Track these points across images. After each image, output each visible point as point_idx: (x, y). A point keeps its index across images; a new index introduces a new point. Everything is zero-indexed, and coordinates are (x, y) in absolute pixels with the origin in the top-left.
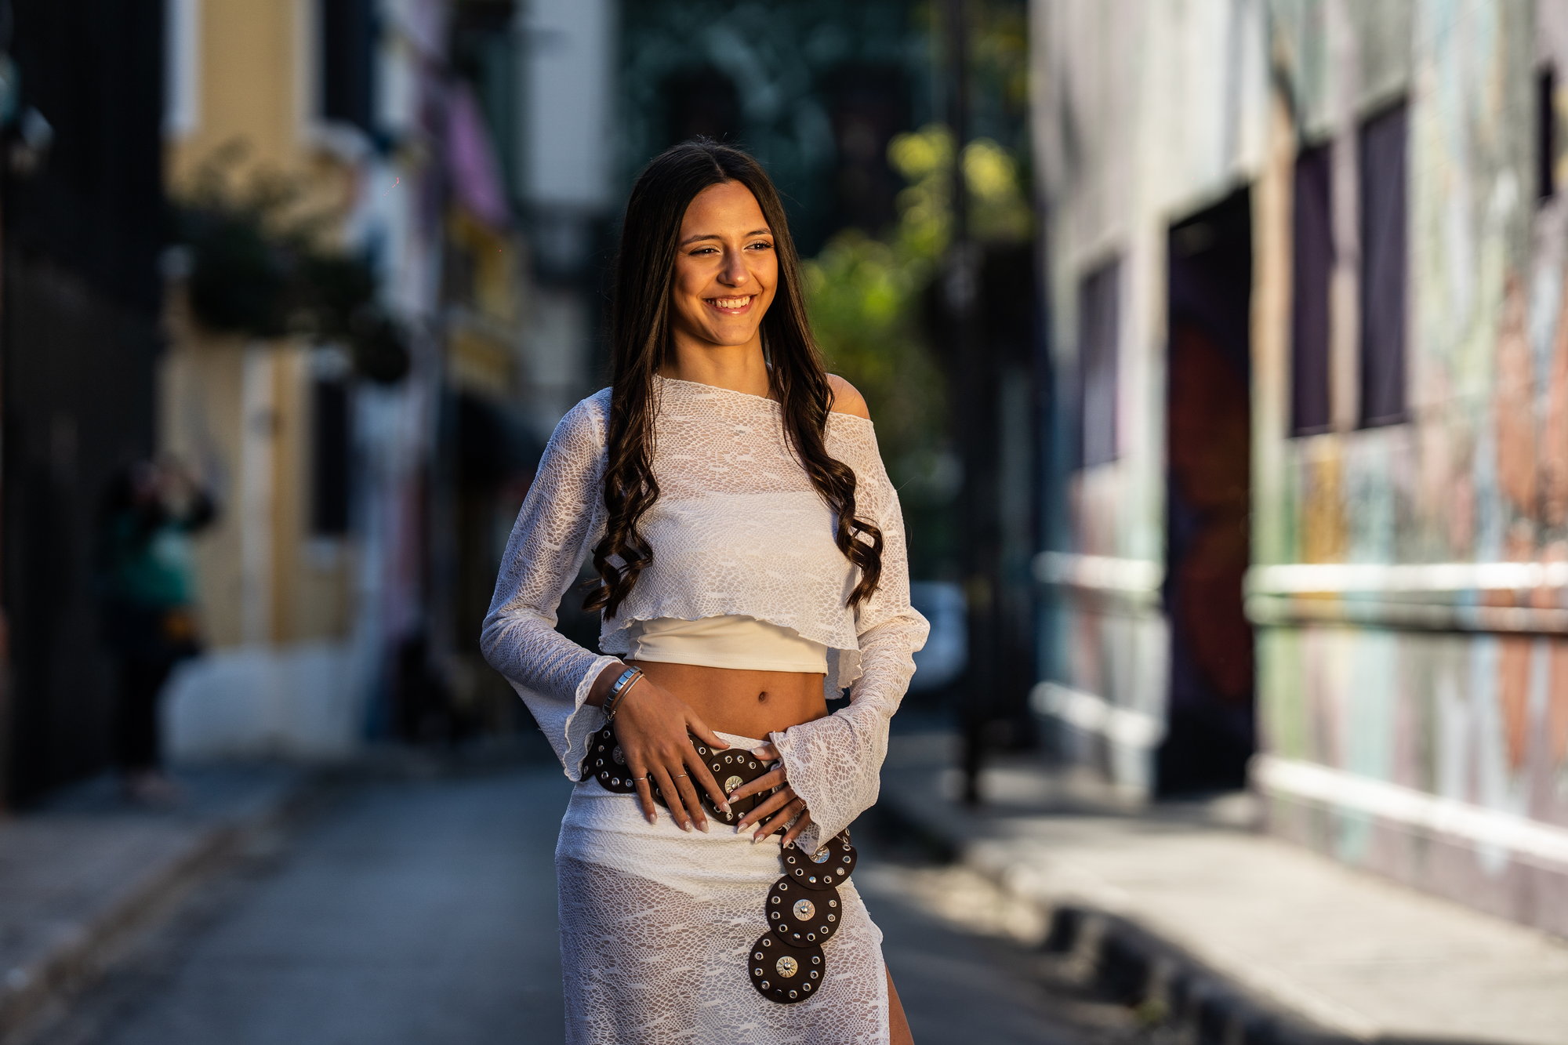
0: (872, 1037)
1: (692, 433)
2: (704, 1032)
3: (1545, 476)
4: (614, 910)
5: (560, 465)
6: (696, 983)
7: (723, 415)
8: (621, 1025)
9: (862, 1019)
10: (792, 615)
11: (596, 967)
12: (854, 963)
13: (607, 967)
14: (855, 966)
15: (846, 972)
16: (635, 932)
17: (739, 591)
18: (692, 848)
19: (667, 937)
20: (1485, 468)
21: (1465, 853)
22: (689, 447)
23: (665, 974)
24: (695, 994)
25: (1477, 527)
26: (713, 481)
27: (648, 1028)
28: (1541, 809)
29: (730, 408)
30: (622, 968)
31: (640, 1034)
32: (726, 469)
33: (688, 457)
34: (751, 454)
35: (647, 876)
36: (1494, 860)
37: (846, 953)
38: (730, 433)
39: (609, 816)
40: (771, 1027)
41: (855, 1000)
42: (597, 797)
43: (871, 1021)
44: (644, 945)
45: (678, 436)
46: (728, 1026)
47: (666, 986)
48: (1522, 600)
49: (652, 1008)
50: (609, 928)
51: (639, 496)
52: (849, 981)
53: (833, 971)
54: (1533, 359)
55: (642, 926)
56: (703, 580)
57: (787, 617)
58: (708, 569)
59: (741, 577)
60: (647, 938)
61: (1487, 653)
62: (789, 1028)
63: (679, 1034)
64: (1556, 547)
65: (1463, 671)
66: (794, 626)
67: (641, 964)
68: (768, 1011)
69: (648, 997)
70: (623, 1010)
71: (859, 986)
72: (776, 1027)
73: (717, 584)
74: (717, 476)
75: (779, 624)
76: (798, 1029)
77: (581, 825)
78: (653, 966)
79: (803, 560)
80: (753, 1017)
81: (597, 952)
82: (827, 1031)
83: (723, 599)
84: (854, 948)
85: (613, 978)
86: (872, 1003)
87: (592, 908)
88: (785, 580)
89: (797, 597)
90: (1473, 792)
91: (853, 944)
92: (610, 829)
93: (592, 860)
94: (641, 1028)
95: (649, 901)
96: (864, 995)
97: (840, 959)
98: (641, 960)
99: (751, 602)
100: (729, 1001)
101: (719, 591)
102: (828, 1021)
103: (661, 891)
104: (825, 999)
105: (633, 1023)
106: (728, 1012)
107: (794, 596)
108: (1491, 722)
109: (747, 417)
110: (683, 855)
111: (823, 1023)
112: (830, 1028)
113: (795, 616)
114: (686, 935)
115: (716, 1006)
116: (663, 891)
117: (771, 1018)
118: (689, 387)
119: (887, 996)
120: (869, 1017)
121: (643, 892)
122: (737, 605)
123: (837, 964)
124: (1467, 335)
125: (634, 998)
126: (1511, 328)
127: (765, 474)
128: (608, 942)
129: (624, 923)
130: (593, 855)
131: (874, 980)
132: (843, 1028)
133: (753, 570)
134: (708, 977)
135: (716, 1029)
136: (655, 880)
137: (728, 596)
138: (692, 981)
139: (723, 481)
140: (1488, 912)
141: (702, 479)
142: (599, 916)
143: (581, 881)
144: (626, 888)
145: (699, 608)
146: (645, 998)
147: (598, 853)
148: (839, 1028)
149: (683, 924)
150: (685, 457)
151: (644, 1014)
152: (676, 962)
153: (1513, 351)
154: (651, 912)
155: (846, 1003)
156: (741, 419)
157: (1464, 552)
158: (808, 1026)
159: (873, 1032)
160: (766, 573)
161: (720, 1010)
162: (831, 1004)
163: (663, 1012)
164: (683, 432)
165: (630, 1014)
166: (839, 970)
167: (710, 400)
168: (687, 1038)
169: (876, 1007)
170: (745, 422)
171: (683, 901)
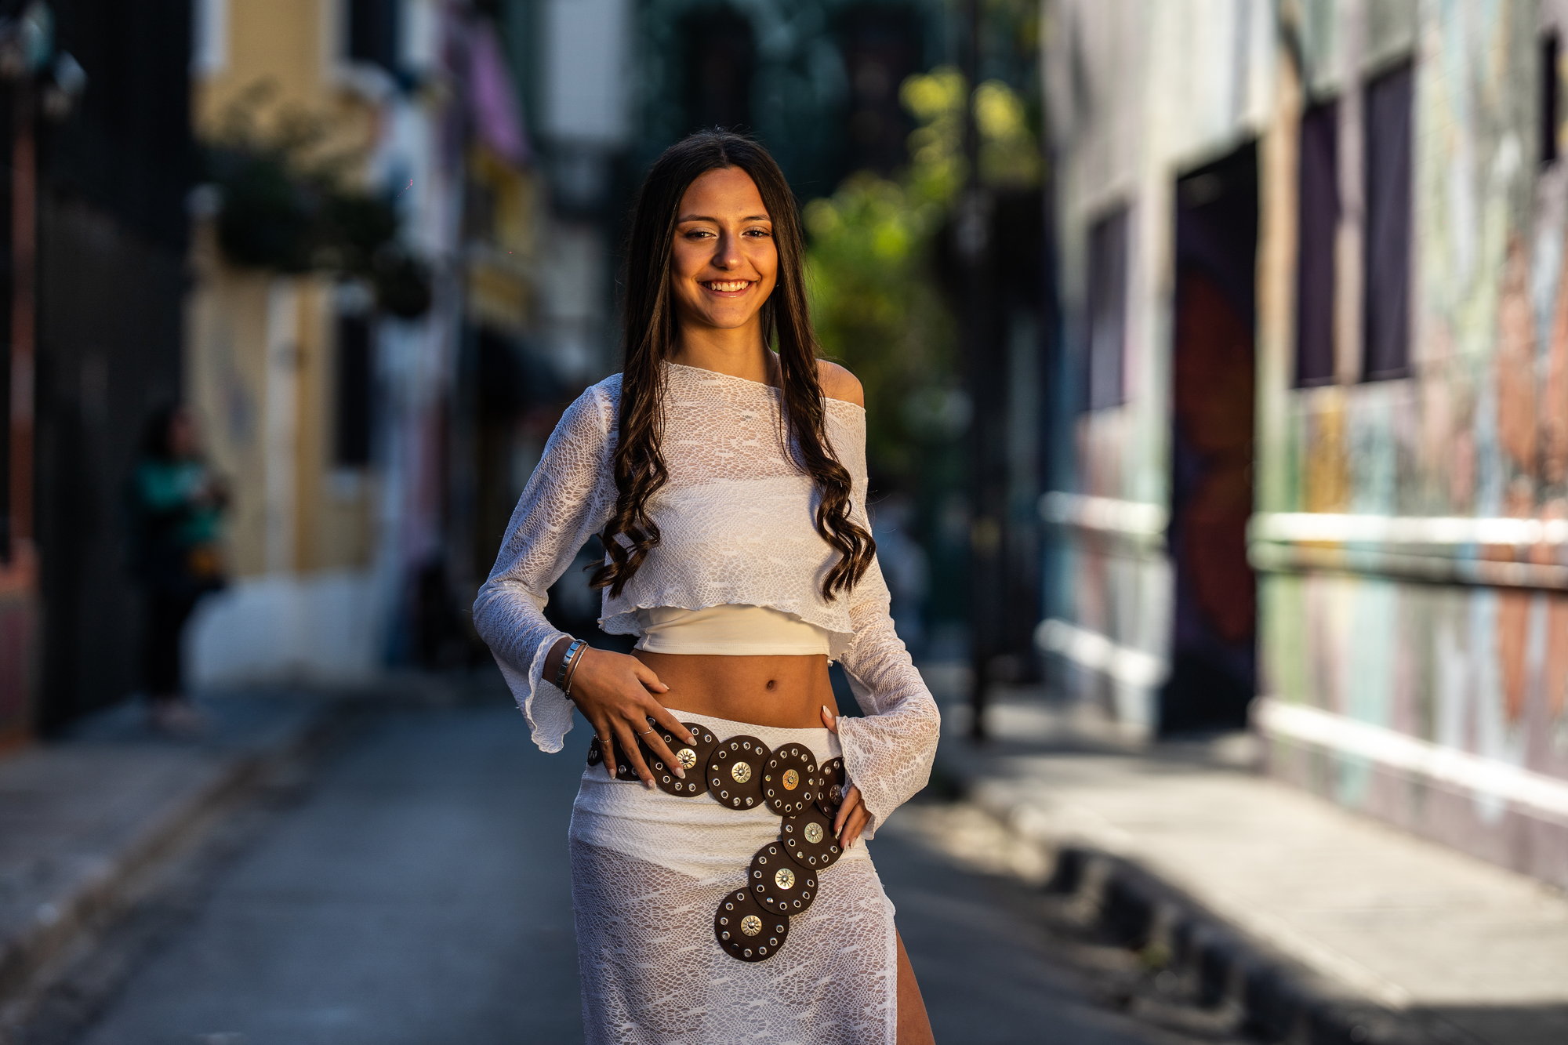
0: (879, 1007)
1: (699, 418)
2: (714, 1010)
3: (1545, 435)
4: (621, 892)
5: (565, 449)
6: (704, 962)
7: (730, 401)
8: (631, 1003)
9: (869, 990)
10: (794, 601)
11: (606, 947)
12: (861, 935)
13: (616, 947)
14: (862, 938)
15: (853, 944)
16: (641, 914)
17: (741, 580)
18: (698, 832)
19: (673, 918)
20: (1485, 424)
21: (1463, 801)
22: (696, 432)
23: (672, 954)
24: (703, 972)
25: (1477, 482)
26: (718, 468)
27: (657, 1005)
28: (1538, 760)
29: (735, 395)
30: (629, 949)
31: (650, 1012)
32: (732, 455)
33: (695, 443)
34: (756, 439)
35: (653, 861)
36: (1491, 808)
37: (853, 926)
38: (736, 418)
39: (616, 802)
40: (781, 1004)
41: (861, 972)
42: (605, 783)
43: (878, 992)
44: (650, 926)
45: (685, 421)
46: (738, 1003)
47: (673, 965)
48: (1522, 555)
49: (659, 987)
50: (616, 910)
51: (648, 477)
52: (855, 953)
53: (840, 944)
54: (1534, 319)
55: (647, 908)
56: (705, 571)
57: (790, 602)
58: (709, 559)
59: (742, 566)
60: (652, 920)
61: (1486, 607)
62: (799, 1004)
63: (690, 1013)
64: (1555, 505)
65: (1463, 625)
66: (797, 611)
67: (647, 945)
68: (777, 988)
69: (656, 975)
70: (632, 989)
71: (866, 957)
72: (786, 1003)
73: (718, 573)
74: (723, 462)
75: (784, 611)
76: (807, 1004)
77: (589, 809)
78: (659, 946)
79: (805, 545)
80: (763, 994)
81: (606, 933)
82: (836, 1003)
83: (725, 589)
84: (861, 920)
85: (621, 958)
86: (879, 974)
87: (600, 890)
88: (787, 565)
89: (800, 582)
90: (1471, 742)
91: (861, 916)
92: (617, 815)
93: (600, 844)
94: (650, 1006)
95: (655, 884)
96: (871, 966)
97: (847, 932)
98: (648, 941)
99: (752, 590)
100: (738, 979)
101: (720, 581)
102: (837, 994)
103: (666, 875)
104: (833, 973)
105: (642, 1001)
106: (737, 989)
107: (796, 581)
108: (1489, 674)
109: (754, 403)
110: (688, 839)
111: (832, 996)
112: (839, 1001)
113: (798, 601)
114: (692, 916)
115: (725, 984)
116: (668, 875)
117: (781, 994)
118: (696, 373)
119: (895, 965)
120: (876, 988)
121: (649, 876)
122: (739, 594)
123: (844, 938)
124: (1469, 294)
125: (641, 977)
126: (1513, 288)
127: (770, 459)
128: (615, 923)
129: (631, 905)
130: (601, 839)
131: (883, 950)
132: (851, 1001)
133: (755, 558)
134: (716, 955)
135: (726, 1007)
136: (661, 864)
137: (729, 585)
138: (699, 960)
139: (729, 467)
140: (1485, 860)
141: (707, 465)
142: (607, 897)
143: (589, 863)
144: (632, 871)
145: (701, 598)
146: (652, 977)
147: (604, 837)
148: (847, 1001)
149: (689, 906)
150: (691, 443)
151: (652, 992)
152: (683, 942)
153: (1515, 311)
154: (656, 895)
155: (853, 976)
156: (748, 404)
157: (1464, 507)
158: (817, 1000)
159: (880, 1003)
160: (768, 560)
161: (729, 987)
162: (838, 978)
163: (671, 990)
164: (690, 418)
165: (639, 993)
166: (846, 943)
167: (717, 387)
168: (697, 1017)
169: (883, 978)
170: (752, 407)
171: (688, 884)
